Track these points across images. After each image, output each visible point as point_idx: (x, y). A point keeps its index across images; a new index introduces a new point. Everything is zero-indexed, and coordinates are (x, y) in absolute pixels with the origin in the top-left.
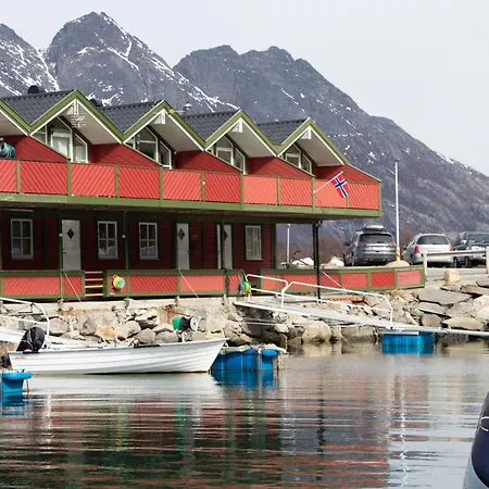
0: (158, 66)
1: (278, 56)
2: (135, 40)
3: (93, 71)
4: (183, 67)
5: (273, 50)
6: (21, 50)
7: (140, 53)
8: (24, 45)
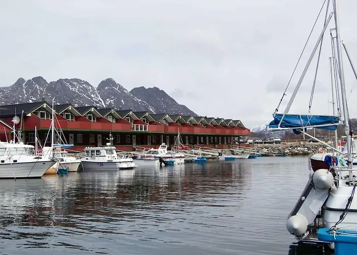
0: (125, 91)
1: (156, 89)
2: (119, 85)
3: (109, 93)
4: (132, 92)
5: (155, 87)
6: (90, 88)
7: (121, 88)
8: (91, 86)
